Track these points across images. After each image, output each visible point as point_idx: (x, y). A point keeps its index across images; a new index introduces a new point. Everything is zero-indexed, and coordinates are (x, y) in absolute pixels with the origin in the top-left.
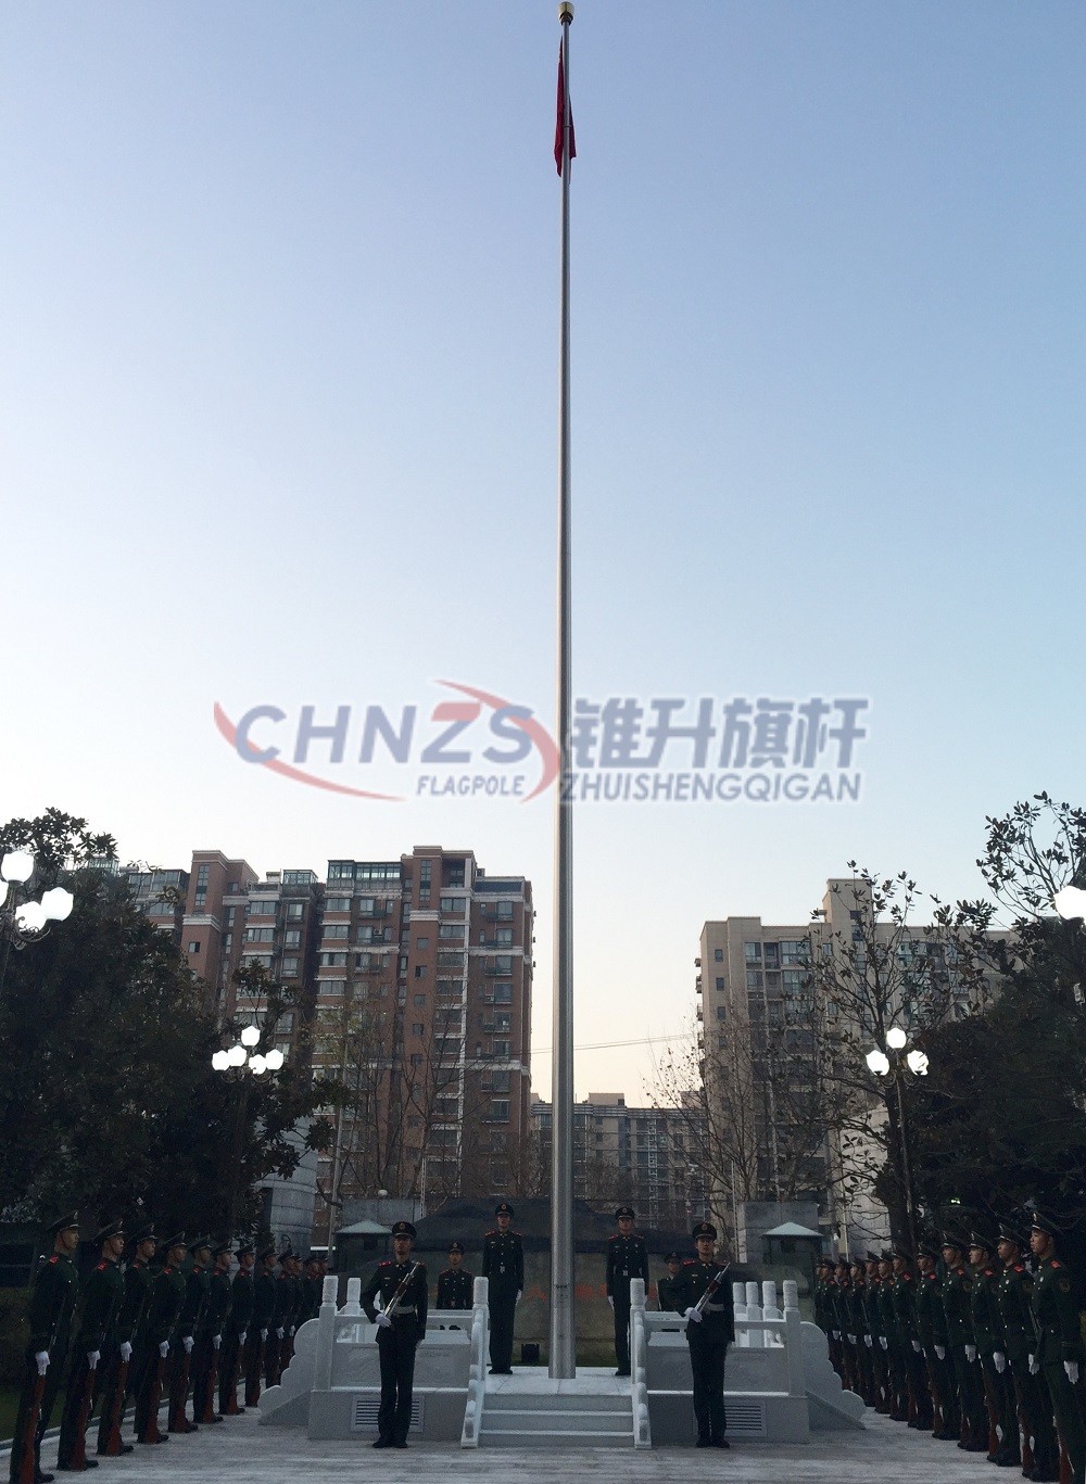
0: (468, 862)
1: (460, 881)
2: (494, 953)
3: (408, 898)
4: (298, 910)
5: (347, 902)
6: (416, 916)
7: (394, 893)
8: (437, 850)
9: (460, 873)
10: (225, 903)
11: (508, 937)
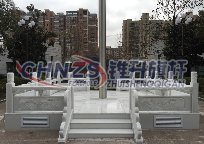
0: (87, 11)
1: (86, 14)
2: (92, 26)
3: (78, 17)
4: (62, 19)
5: (69, 18)
6: (80, 20)
7: (76, 16)
8: (82, 9)
9: (86, 13)
10: (51, 18)
11: (94, 23)
